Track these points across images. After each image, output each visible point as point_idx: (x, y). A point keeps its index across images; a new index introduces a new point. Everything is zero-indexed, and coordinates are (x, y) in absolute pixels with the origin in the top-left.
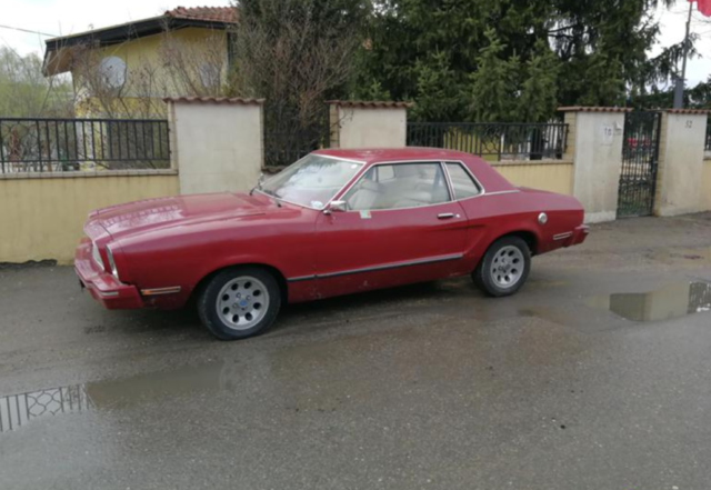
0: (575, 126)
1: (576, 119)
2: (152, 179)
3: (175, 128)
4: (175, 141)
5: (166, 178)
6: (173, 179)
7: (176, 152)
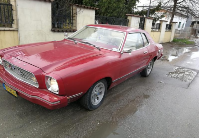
0: (131, 20)
1: (131, 18)
2: (6, 32)
3: (16, 9)
4: (17, 15)
5: (12, 32)
6: (16, 33)
7: (17, 20)
